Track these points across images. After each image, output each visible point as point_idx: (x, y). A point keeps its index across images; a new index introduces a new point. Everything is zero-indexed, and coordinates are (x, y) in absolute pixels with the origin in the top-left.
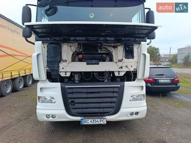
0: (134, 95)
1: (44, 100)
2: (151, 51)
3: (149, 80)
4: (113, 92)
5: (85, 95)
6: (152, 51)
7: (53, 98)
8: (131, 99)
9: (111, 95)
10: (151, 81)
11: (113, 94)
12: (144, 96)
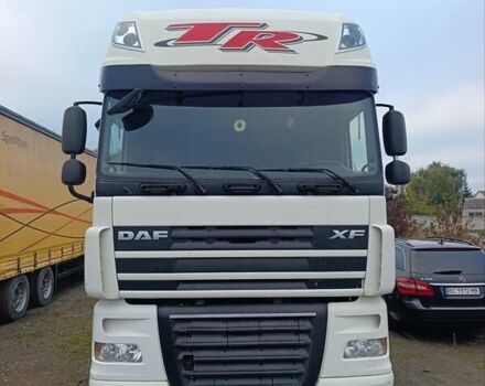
0: (355, 341)
1: (111, 353)
2: (438, 181)
3: (417, 290)
4: (298, 332)
5: (221, 341)
6: (441, 179)
7: (135, 347)
8: (347, 351)
9: (293, 339)
10: (423, 291)
11: (296, 338)
12: (384, 344)
